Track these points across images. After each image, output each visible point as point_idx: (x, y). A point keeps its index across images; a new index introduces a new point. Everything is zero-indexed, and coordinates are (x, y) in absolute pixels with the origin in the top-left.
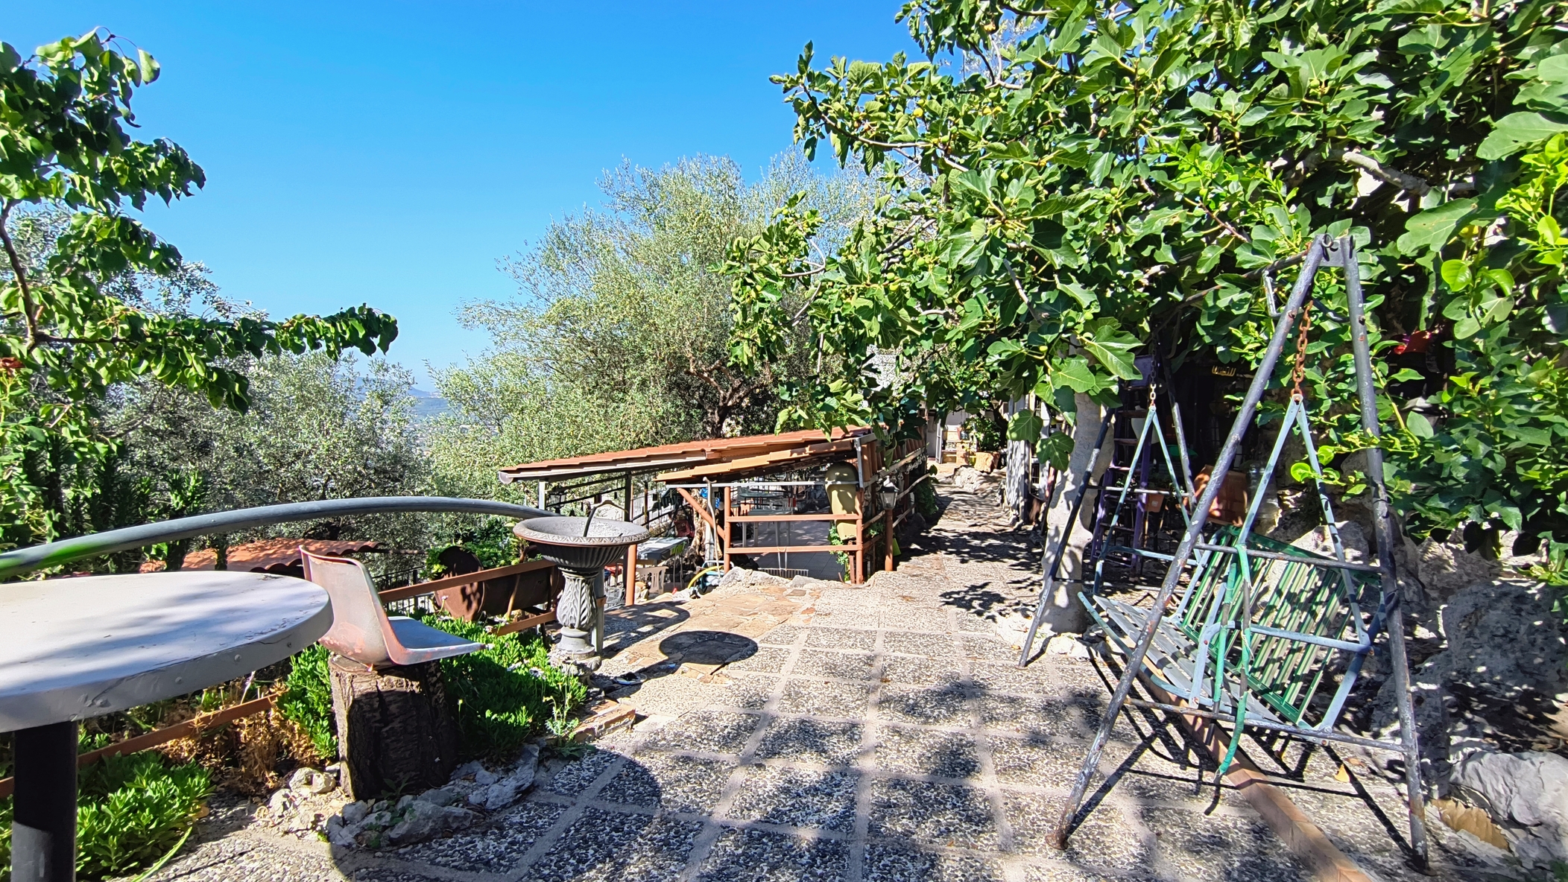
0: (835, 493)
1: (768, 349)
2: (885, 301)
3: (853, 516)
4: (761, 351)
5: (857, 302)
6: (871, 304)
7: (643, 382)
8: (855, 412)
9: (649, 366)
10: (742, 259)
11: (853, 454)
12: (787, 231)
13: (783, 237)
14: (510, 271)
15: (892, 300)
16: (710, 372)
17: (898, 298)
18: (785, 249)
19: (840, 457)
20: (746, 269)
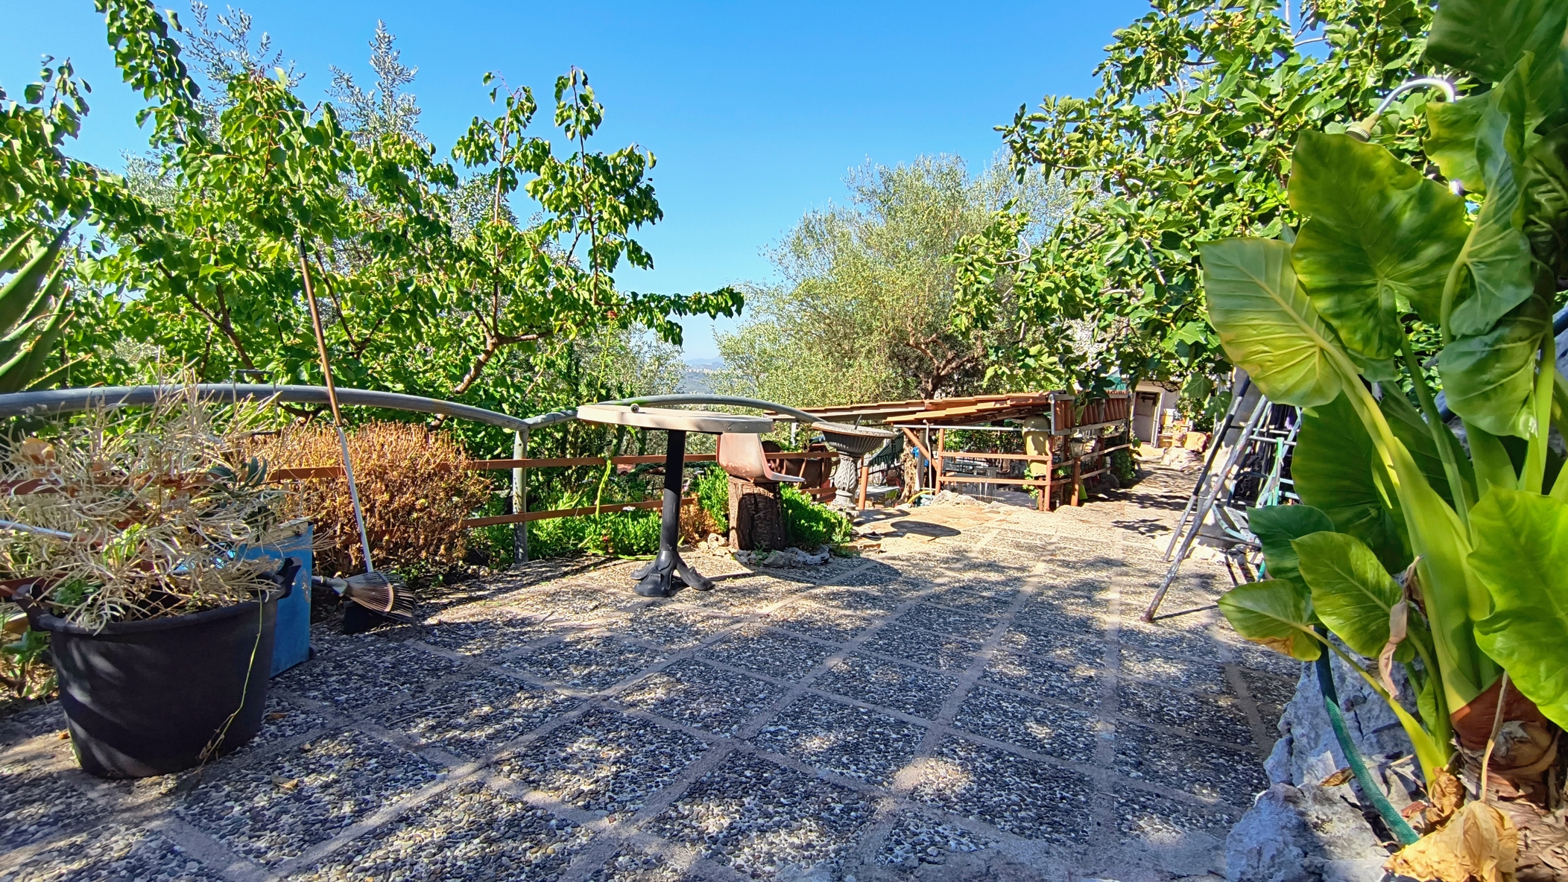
0: (1029, 439)
1: (982, 319)
2: (1064, 283)
3: (1043, 457)
4: (976, 320)
5: (1044, 284)
6: (1052, 286)
7: (869, 351)
8: (1050, 371)
9: (875, 337)
10: (966, 252)
11: (1047, 407)
12: (1002, 229)
13: (998, 234)
14: (768, 256)
15: (1068, 282)
16: (927, 344)
17: (1073, 281)
18: (999, 242)
19: (1035, 410)
20: (968, 259)
